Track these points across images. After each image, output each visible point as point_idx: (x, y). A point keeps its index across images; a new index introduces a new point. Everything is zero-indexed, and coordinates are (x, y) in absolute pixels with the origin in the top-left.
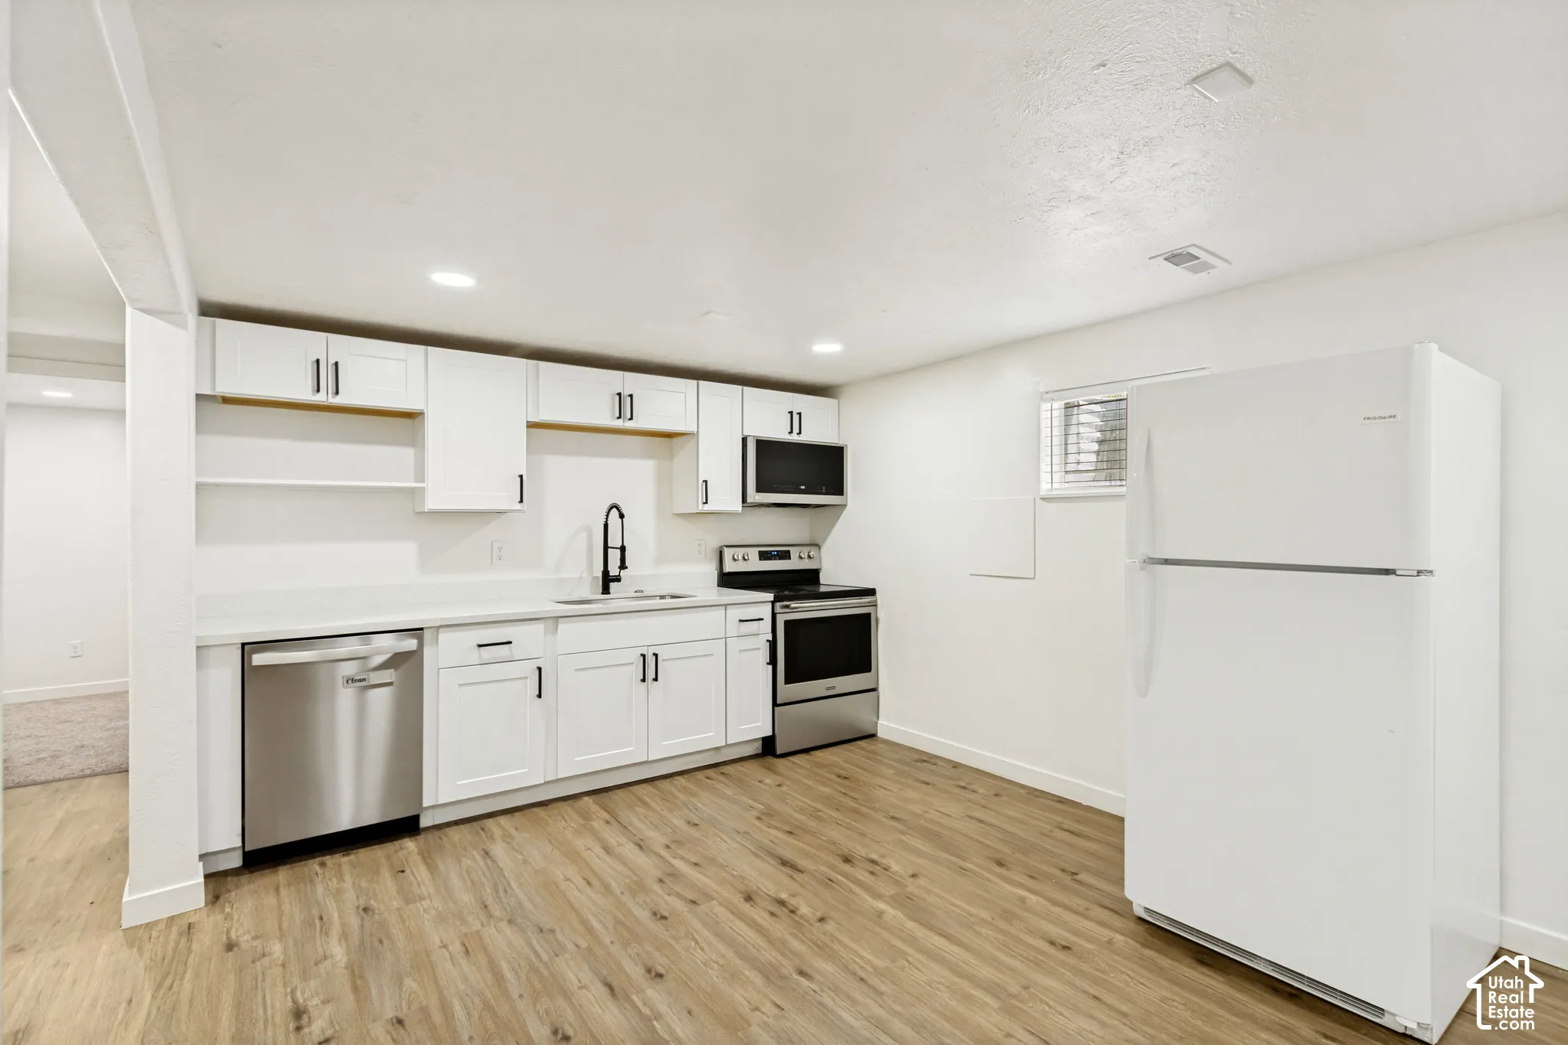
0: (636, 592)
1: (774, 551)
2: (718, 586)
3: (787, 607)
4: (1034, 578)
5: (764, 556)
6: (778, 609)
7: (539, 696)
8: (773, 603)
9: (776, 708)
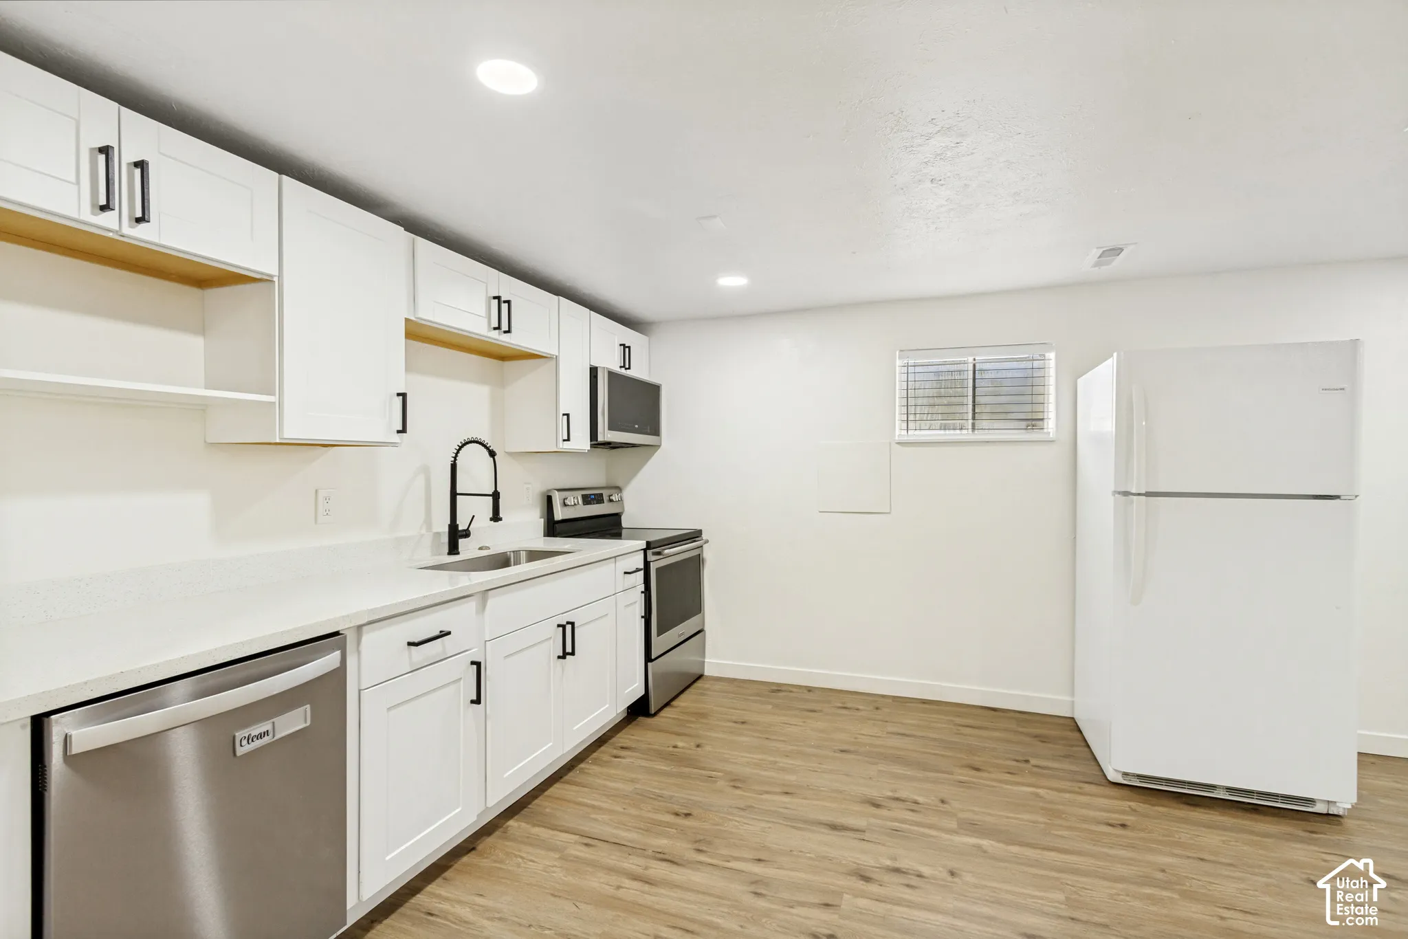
0: (481, 549)
1: (592, 495)
2: (544, 536)
3: (659, 553)
4: (889, 513)
5: (587, 500)
6: (651, 558)
7: (477, 701)
8: (645, 551)
9: (649, 664)
